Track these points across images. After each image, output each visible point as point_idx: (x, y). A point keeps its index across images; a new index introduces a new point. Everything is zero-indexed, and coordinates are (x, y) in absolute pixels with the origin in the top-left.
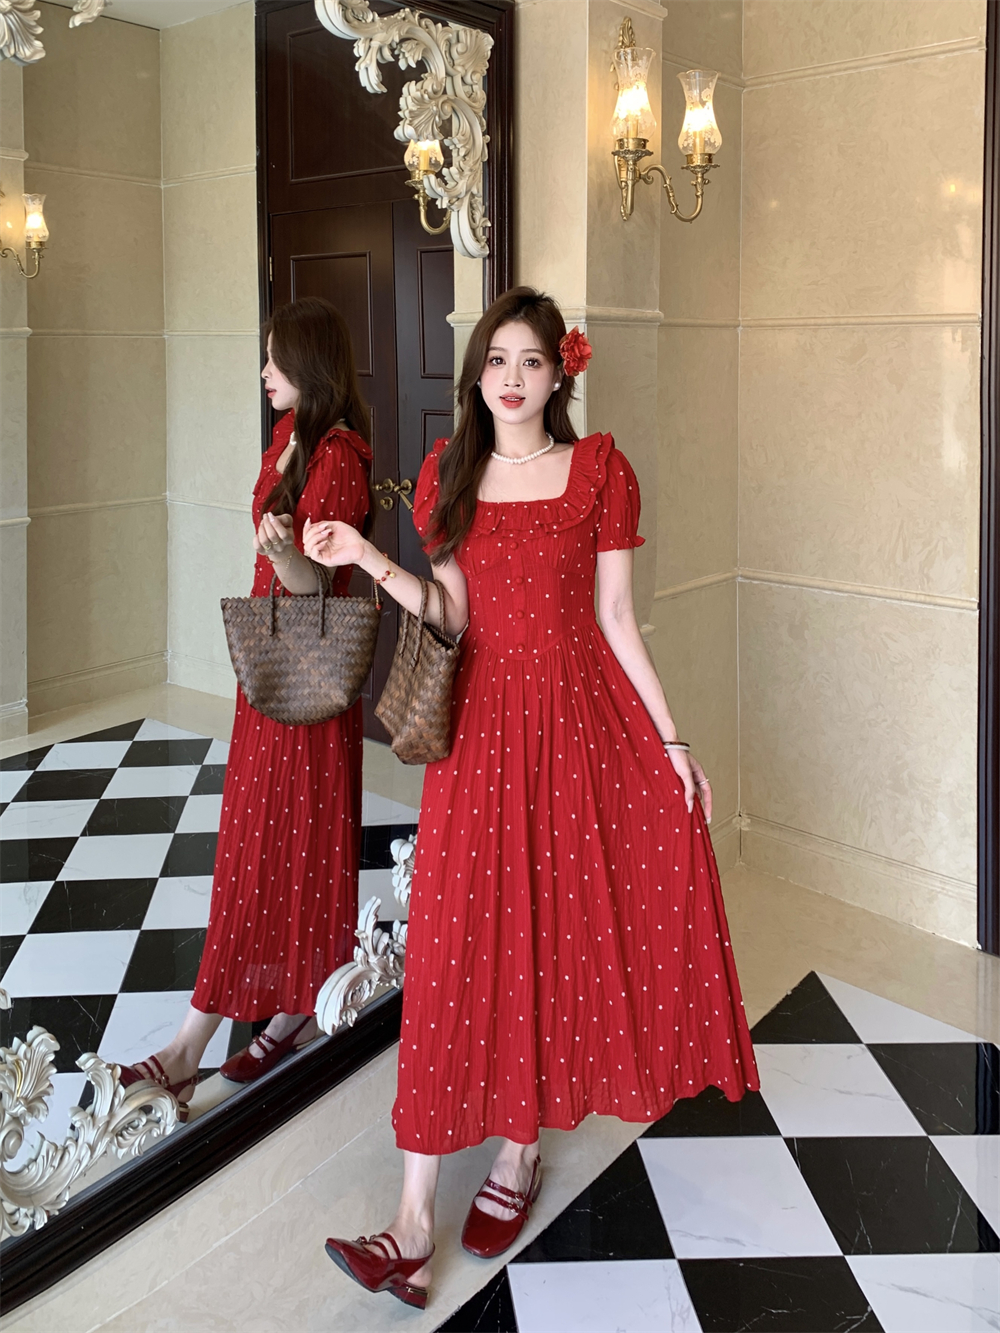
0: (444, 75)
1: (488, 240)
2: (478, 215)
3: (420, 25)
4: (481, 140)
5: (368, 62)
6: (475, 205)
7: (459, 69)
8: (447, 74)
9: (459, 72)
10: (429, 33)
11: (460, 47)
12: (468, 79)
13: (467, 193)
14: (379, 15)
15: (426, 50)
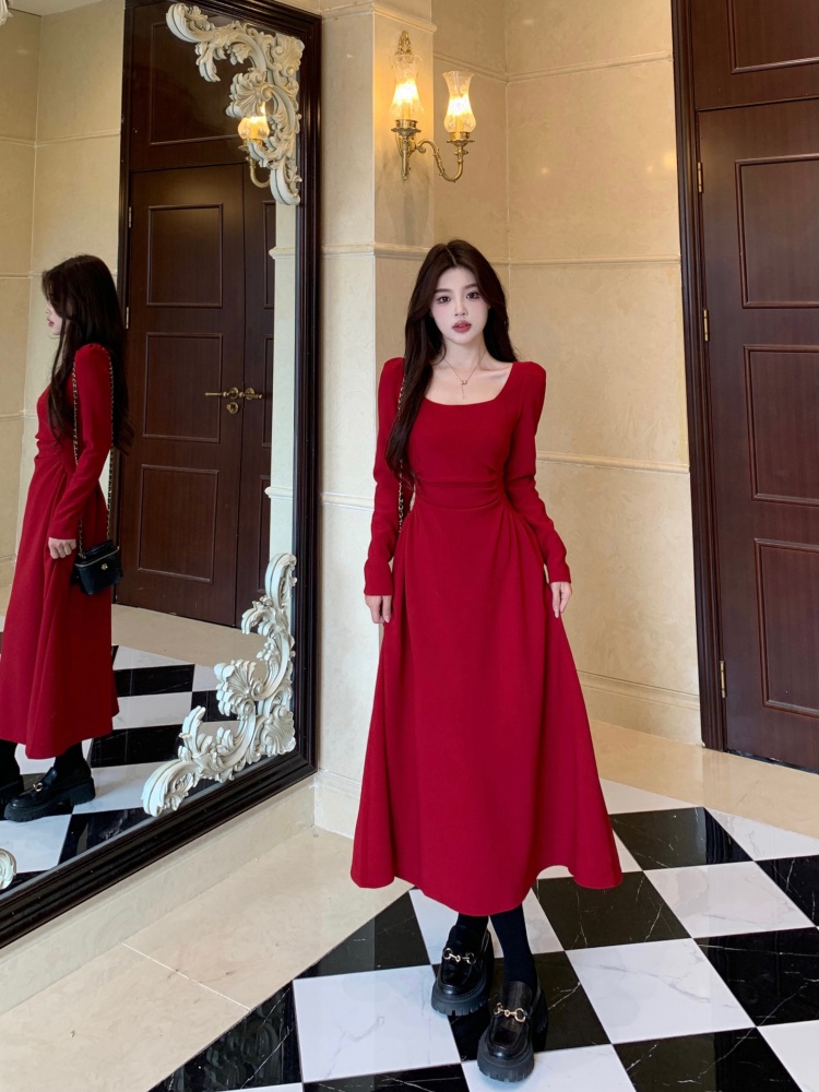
1: (300, 192)
2: (292, 173)
3: (247, 33)
4: (295, 118)
5: (206, 59)
6: (289, 166)
8: (268, 68)
9: (277, 67)
10: (254, 39)
11: (279, 49)
12: (284, 73)
13: (283, 156)
14: (215, 26)
15: (253, 50)
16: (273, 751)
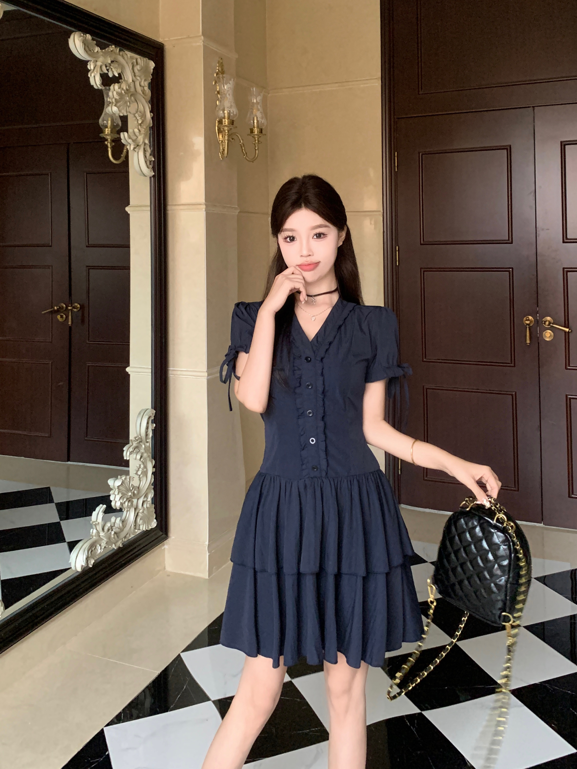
0: (131, 80)
1: (153, 167)
2: (148, 154)
3: (119, 55)
4: (149, 115)
5: (96, 73)
6: (146, 149)
7: (138, 78)
8: (133, 81)
9: (138, 80)
10: (124, 58)
11: (138, 67)
12: (142, 84)
13: (143, 142)
14: (101, 49)
15: (123, 68)
16: (143, 528)
